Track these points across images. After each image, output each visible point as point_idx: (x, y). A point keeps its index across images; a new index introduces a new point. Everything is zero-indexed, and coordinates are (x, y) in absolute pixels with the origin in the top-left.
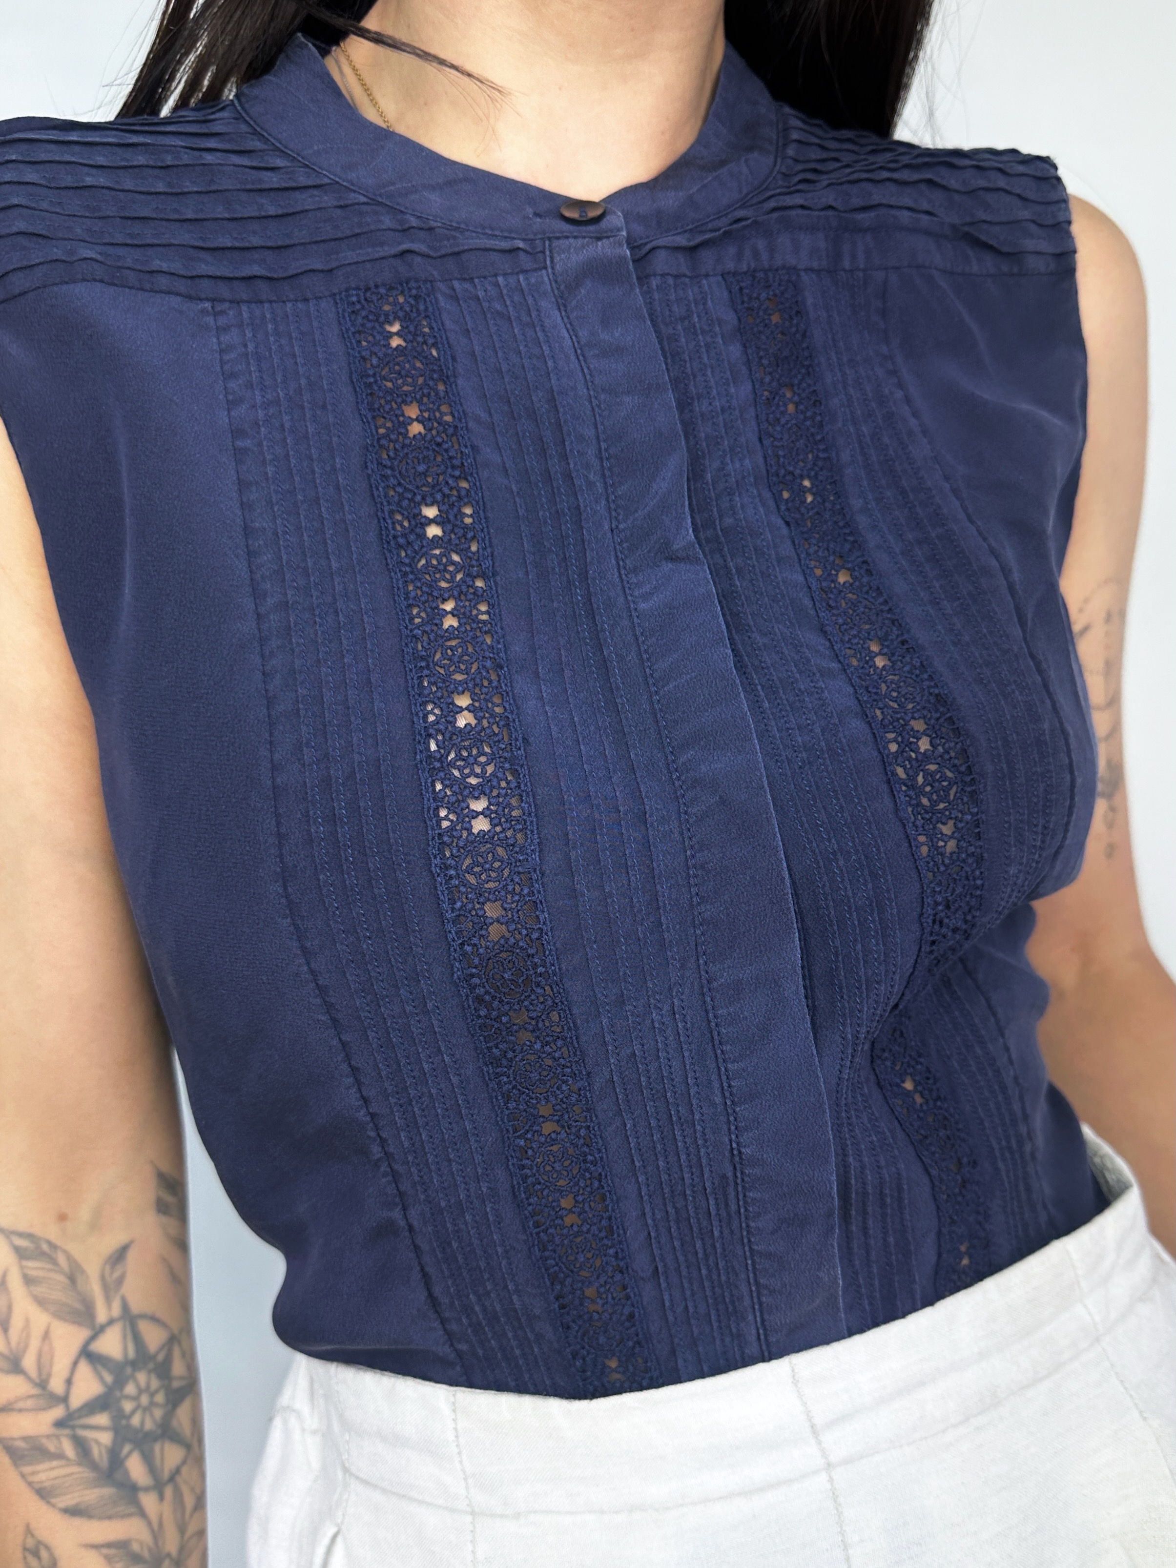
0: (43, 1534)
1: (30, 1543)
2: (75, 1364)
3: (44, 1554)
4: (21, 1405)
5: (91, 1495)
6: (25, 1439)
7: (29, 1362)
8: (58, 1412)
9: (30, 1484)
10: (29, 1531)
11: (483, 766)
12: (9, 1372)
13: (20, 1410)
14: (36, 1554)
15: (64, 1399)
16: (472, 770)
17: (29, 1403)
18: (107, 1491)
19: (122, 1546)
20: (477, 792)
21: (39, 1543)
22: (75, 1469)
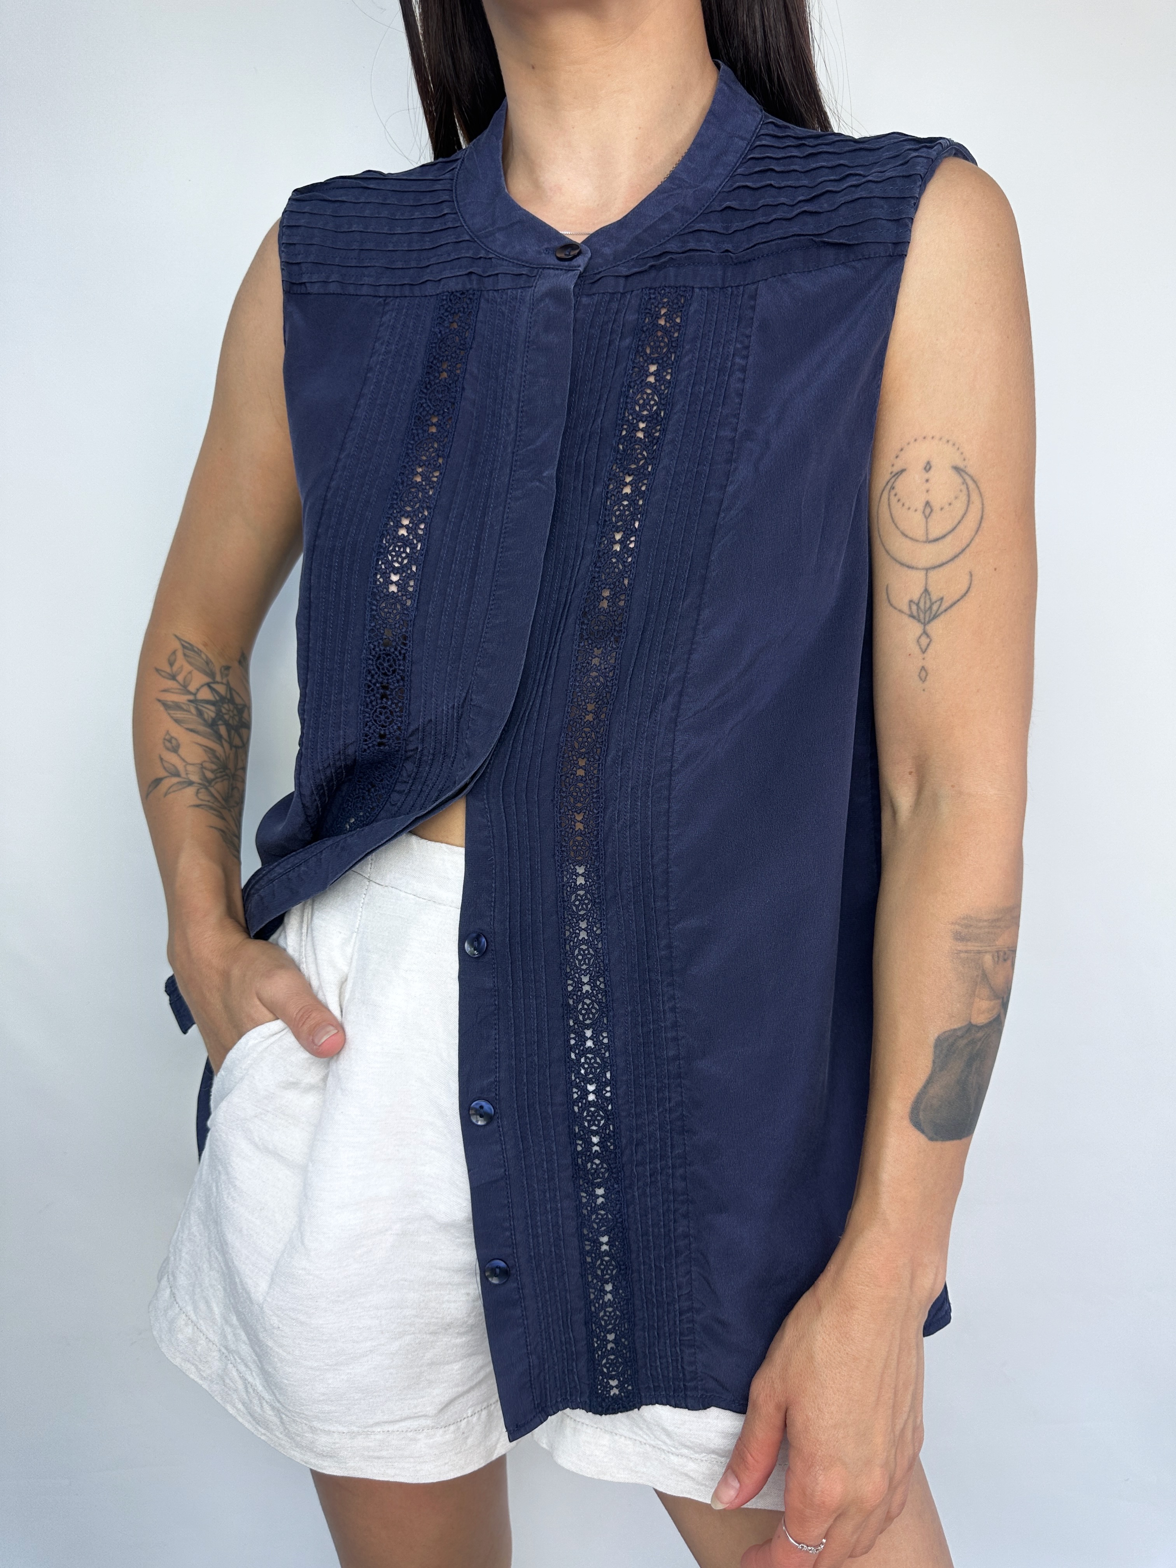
0: (174, 734)
1: (167, 737)
2: (202, 686)
3: (174, 741)
4: (173, 690)
5: (201, 728)
6: (173, 702)
7: (180, 678)
8: (191, 697)
9: (172, 717)
10: (168, 733)
11: (403, 559)
12: (170, 679)
13: (173, 692)
14: (170, 741)
15: (195, 694)
16: (397, 559)
17: (177, 691)
18: (208, 730)
19: (213, 751)
20: (396, 571)
21: (172, 737)
22: (194, 717)
